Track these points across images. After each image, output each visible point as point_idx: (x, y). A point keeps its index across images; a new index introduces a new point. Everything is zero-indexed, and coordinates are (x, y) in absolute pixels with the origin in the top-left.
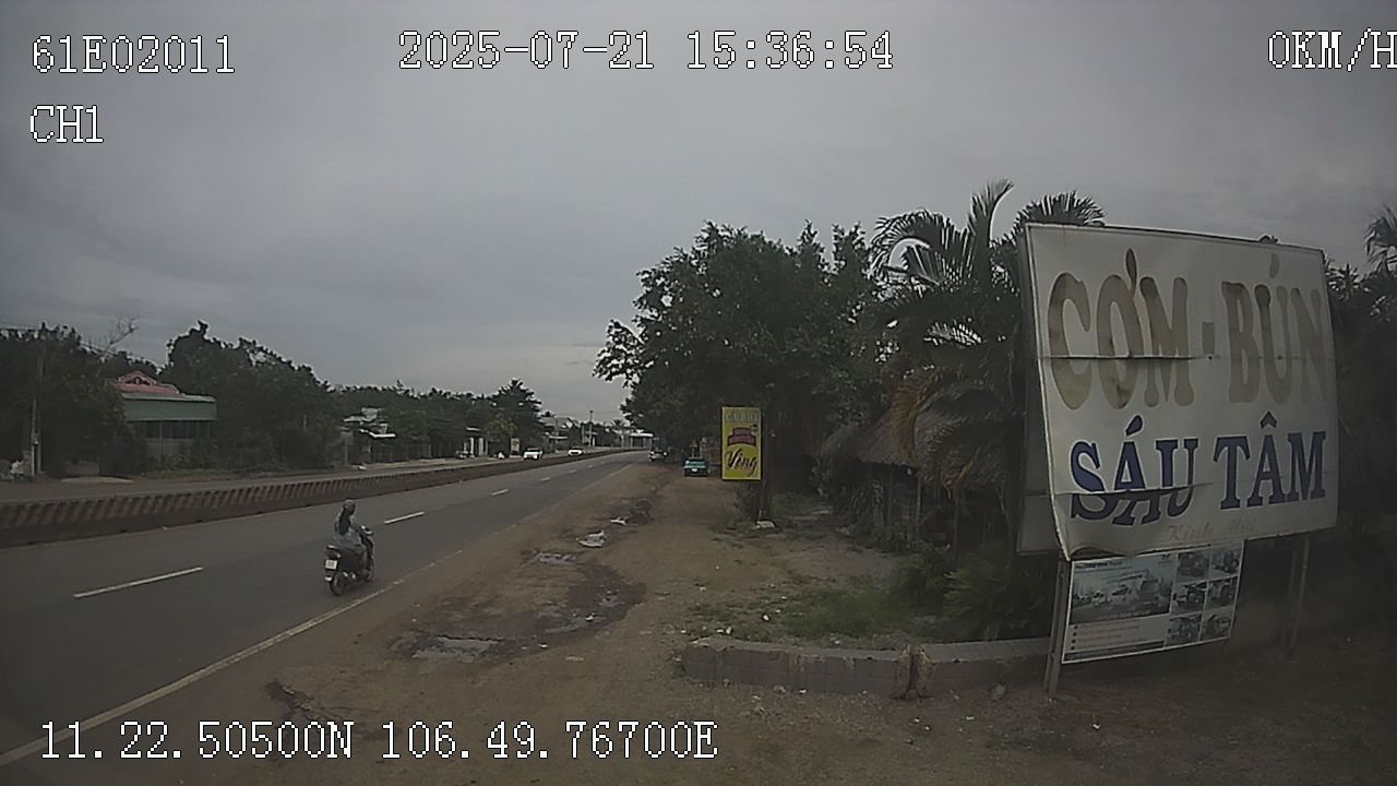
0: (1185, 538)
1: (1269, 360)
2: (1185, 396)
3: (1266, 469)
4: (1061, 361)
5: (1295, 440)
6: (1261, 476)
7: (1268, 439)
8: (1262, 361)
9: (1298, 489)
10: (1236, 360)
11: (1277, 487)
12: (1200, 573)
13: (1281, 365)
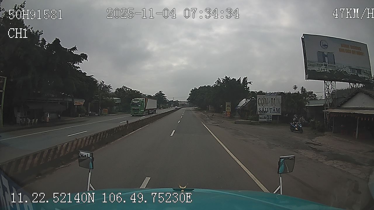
0: (267, 114)
2: (267, 105)
3: (274, 110)
4: (259, 103)
5: (277, 109)
8: (274, 103)
9: (277, 112)
10: (271, 103)
12: (269, 117)
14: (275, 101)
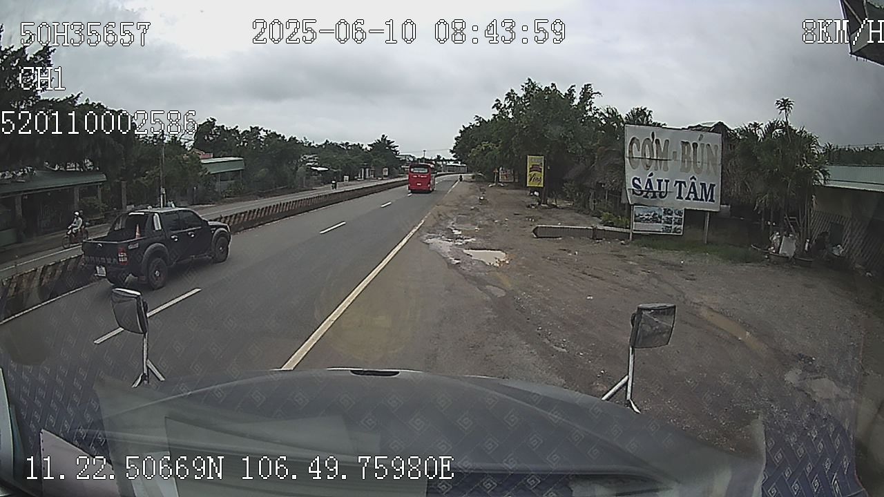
0: (665, 205)
1: (695, 162)
2: (666, 169)
4: (631, 158)
5: (703, 185)
6: (690, 192)
7: (693, 183)
8: (692, 163)
9: (704, 198)
10: (683, 161)
11: (696, 196)
12: (670, 214)
13: (699, 165)
14: (695, 154)
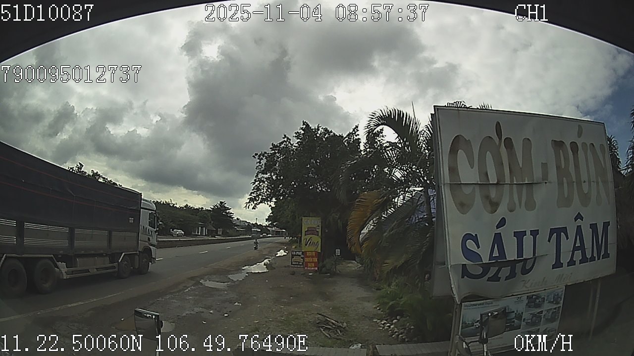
0: (531, 287)
1: (579, 183)
2: (531, 205)
3: (578, 244)
4: (456, 186)
5: (594, 227)
6: (575, 249)
7: (579, 227)
8: (575, 183)
9: (595, 255)
10: (560, 184)
11: (584, 254)
13: (585, 187)
14: (577, 166)
